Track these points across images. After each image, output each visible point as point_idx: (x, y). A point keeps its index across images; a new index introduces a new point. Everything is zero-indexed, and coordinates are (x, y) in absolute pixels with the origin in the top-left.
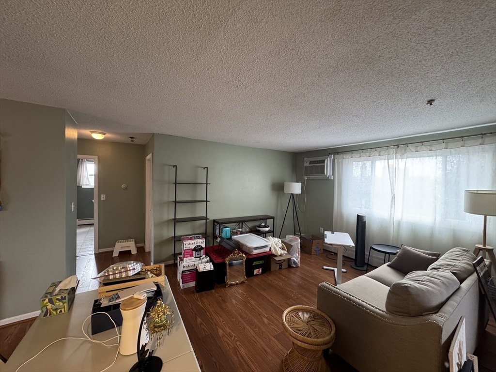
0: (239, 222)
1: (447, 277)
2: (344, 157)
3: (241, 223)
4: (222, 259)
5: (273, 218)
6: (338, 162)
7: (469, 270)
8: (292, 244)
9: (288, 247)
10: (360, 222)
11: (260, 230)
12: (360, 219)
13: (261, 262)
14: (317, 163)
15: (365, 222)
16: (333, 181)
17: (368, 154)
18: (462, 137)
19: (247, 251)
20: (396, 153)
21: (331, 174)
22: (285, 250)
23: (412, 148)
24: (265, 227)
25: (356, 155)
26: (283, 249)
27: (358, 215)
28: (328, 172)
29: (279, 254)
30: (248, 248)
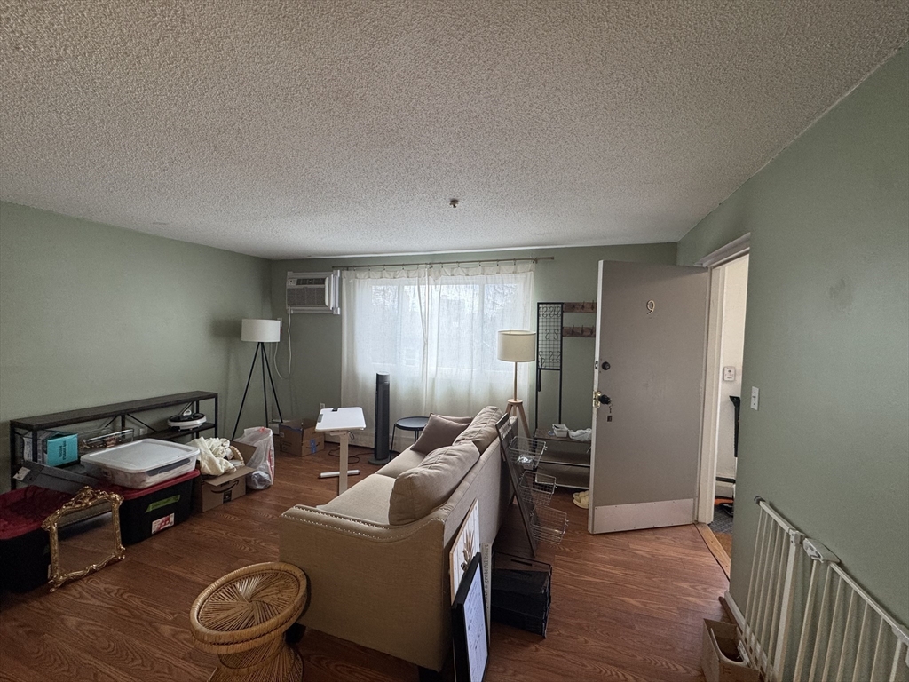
0: (114, 416)
1: (467, 449)
2: (358, 275)
3: (119, 418)
4: (35, 521)
5: (215, 396)
6: (348, 284)
7: (493, 434)
8: (255, 445)
9: (246, 452)
10: (380, 386)
11: (179, 427)
12: (381, 379)
13: (172, 500)
14: (311, 284)
15: (388, 385)
16: (340, 317)
17: (392, 274)
18: (498, 261)
19: (128, 484)
20: (429, 276)
21: (337, 305)
22: (239, 459)
23: (446, 269)
24: (194, 417)
25: (375, 273)
26: (234, 458)
27: (378, 375)
28: (331, 300)
29: (223, 471)
30: (129, 477)
